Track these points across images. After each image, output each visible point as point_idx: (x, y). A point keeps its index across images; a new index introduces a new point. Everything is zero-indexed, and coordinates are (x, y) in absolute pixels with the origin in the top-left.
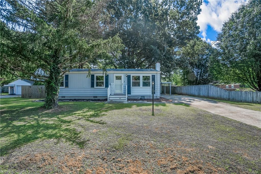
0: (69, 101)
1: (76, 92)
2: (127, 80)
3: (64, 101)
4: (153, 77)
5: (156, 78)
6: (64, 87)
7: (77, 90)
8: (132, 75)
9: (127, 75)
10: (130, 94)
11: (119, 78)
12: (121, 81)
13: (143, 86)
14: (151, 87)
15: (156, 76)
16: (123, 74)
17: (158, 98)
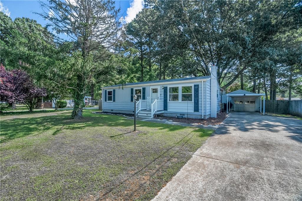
0: (110, 114)
1: (120, 106)
2: (163, 93)
3: (108, 114)
4: (196, 87)
5: (200, 89)
6: (112, 101)
7: (120, 104)
8: (169, 87)
9: (163, 87)
10: (167, 110)
11: (155, 91)
12: (157, 95)
13: (182, 100)
14: (193, 102)
15: (200, 86)
16: (159, 86)
17: (203, 118)
